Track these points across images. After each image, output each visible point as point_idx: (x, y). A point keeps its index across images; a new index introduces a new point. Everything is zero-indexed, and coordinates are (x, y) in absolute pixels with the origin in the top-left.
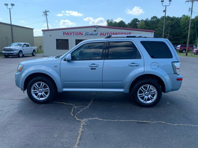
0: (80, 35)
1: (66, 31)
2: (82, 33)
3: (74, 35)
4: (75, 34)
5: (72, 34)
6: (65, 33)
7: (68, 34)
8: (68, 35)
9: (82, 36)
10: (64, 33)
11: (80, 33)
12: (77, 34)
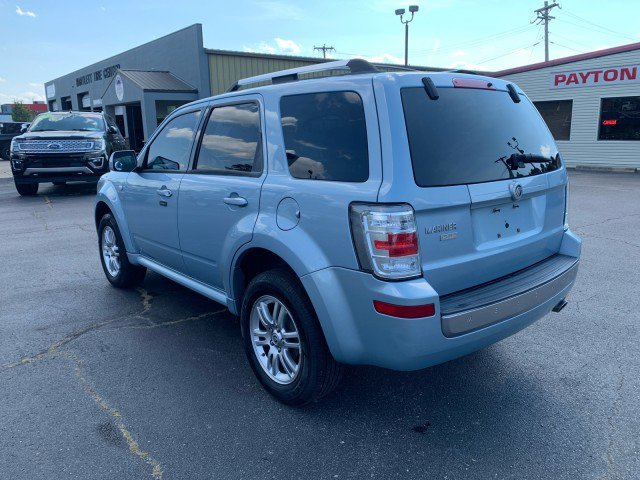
0: (622, 78)
1: (566, 69)
2: (634, 70)
3: (596, 80)
4: (601, 76)
5: (591, 78)
6: (560, 79)
7: (573, 79)
8: (572, 84)
9: (632, 81)
10: (557, 77)
11: (623, 71)
12: (611, 75)
